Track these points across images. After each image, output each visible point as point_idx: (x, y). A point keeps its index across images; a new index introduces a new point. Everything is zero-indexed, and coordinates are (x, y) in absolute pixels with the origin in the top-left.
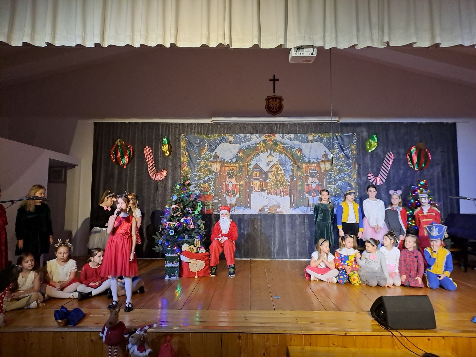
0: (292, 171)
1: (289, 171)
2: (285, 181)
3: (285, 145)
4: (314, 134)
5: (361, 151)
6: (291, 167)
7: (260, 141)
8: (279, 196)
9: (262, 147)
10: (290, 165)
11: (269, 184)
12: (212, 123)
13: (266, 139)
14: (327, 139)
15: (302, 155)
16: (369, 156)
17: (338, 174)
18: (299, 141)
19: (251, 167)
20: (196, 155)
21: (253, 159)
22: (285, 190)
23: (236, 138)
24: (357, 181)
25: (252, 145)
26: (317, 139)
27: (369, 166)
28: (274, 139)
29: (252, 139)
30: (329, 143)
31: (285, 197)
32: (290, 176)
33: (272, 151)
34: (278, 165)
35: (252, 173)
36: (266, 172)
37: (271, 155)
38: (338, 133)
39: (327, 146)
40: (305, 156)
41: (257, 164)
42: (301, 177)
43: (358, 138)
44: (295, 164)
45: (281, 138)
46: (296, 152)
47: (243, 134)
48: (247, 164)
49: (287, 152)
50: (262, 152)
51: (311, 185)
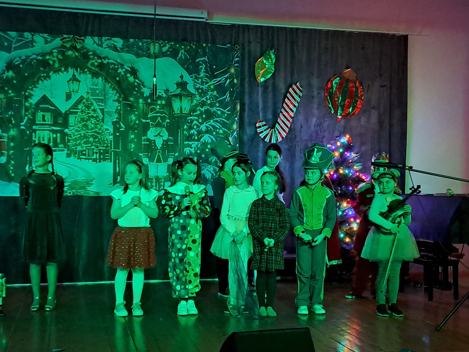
0: (118, 111)
1: (111, 112)
2: (103, 132)
3: (103, 60)
4: (161, 41)
5: (247, 80)
6: (117, 104)
7: (53, 49)
8: (91, 161)
9: (57, 61)
10: (114, 101)
11: (71, 137)
13: (65, 44)
14: (186, 53)
15: (137, 81)
16: (260, 90)
17: (205, 122)
18: (132, 53)
19: (34, 100)
21: (37, 85)
22: (102, 149)
23: (1, 39)
24: (239, 135)
25: (34, 56)
26: (167, 51)
27: (261, 107)
28: (83, 47)
29: (34, 44)
30: (188, 60)
31: (103, 163)
32: (113, 123)
33: (77, 71)
34: (88, 98)
35: (34, 115)
36: (63, 112)
37: (74, 79)
38: (206, 42)
39: (186, 66)
40: (143, 83)
41: (45, 95)
42: (135, 124)
43: (243, 55)
44: (123, 98)
45: (95, 45)
46: (125, 74)
47: (17, 31)
48: (25, 94)
49: (108, 74)
50: (56, 71)
51: (154, 141)
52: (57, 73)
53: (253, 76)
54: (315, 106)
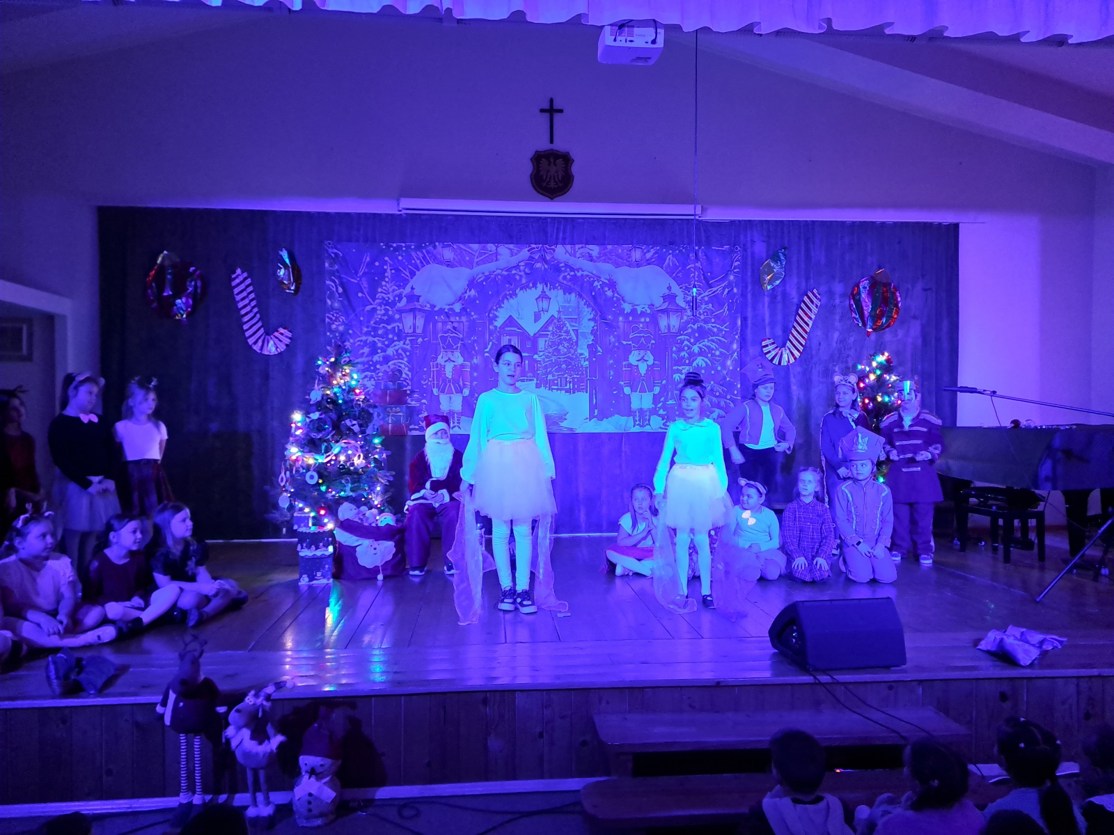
0: (593, 332)
1: (586, 334)
2: (577, 357)
3: (576, 272)
4: (645, 246)
5: (750, 288)
6: (592, 324)
7: (519, 262)
8: (564, 392)
9: (524, 276)
10: (589, 320)
11: (540, 364)
12: (401, 214)
13: (533, 256)
14: (674, 259)
15: (616, 295)
16: (767, 300)
17: (697, 341)
18: (610, 261)
19: (499, 323)
20: (363, 293)
21: (502, 305)
22: (576, 378)
23: (461, 252)
24: (740, 355)
25: (499, 271)
26: (651, 258)
27: (767, 321)
28: (553, 257)
29: (499, 257)
30: (677, 267)
31: (577, 393)
32: (589, 346)
33: (547, 286)
34: (560, 318)
35: (499, 339)
36: (532, 335)
37: (543, 296)
38: (699, 243)
39: (674, 275)
40: (623, 298)
41: (511, 316)
42: (615, 346)
43: (744, 258)
44: (600, 316)
45: (568, 255)
46: (602, 288)
47: (478, 243)
48: (489, 314)
49: (582, 287)
50: (524, 287)
51: (637, 366)
52: (524, 290)
53: (758, 282)
54: (837, 317)
